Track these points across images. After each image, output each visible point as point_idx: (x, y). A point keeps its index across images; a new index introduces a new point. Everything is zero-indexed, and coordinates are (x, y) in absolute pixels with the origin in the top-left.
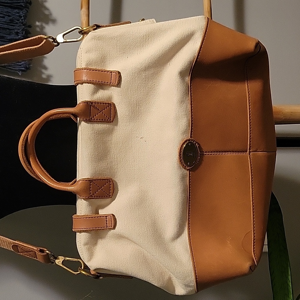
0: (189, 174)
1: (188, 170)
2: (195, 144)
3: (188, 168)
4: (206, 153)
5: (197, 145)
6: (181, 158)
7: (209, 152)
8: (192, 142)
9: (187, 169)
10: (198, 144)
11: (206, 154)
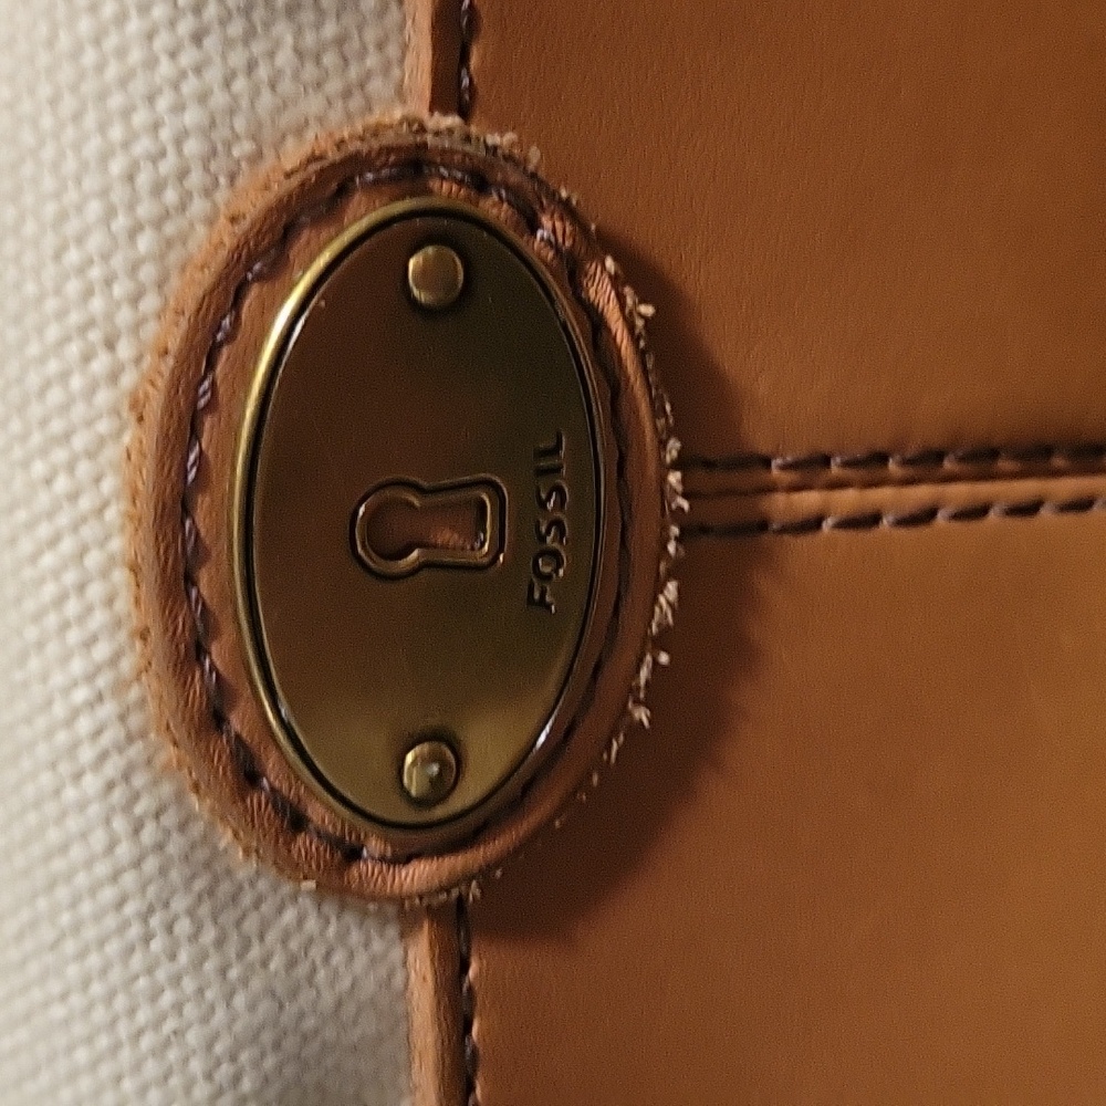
0: (457, 1007)
1: (406, 913)
2: (573, 270)
3: (418, 875)
4: (810, 500)
5: (601, 292)
6: (218, 654)
7: (870, 466)
8: (494, 209)
9: (399, 900)
10: (638, 274)
11: (813, 524)
